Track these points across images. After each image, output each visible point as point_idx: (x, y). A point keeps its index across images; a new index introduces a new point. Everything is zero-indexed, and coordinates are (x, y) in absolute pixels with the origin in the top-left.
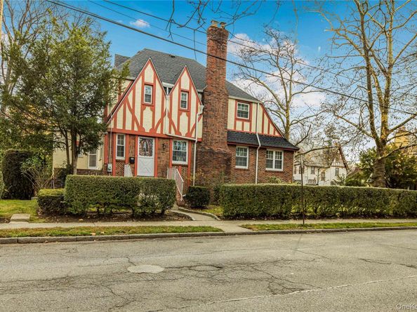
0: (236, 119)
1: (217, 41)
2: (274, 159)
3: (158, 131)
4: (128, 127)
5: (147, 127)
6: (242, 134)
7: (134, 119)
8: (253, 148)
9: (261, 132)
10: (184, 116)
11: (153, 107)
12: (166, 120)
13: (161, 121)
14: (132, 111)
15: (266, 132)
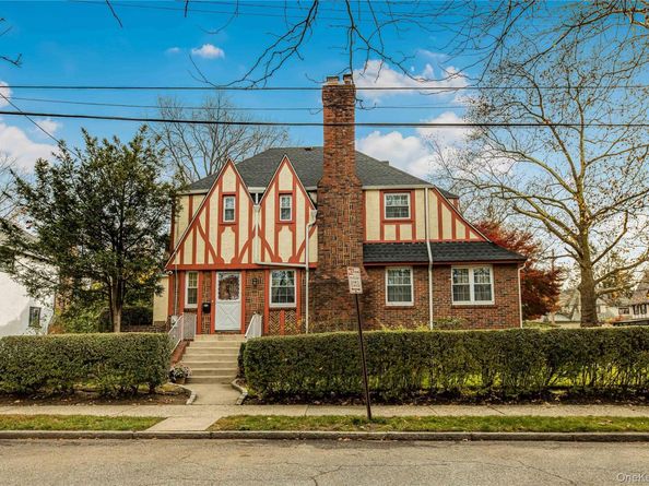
0: (383, 222)
1: (335, 106)
2: (472, 283)
3: (245, 260)
4: (200, 260)
5: (228, 257)
6: (398, 246)
7: (208, 247)
8: (421, 267)
9: (435, 237)
10: (285, 232)
11: (235, 227)
12: (257, 242)
13: (249, 245)
14: (206, 237)
15: (447, 236)
